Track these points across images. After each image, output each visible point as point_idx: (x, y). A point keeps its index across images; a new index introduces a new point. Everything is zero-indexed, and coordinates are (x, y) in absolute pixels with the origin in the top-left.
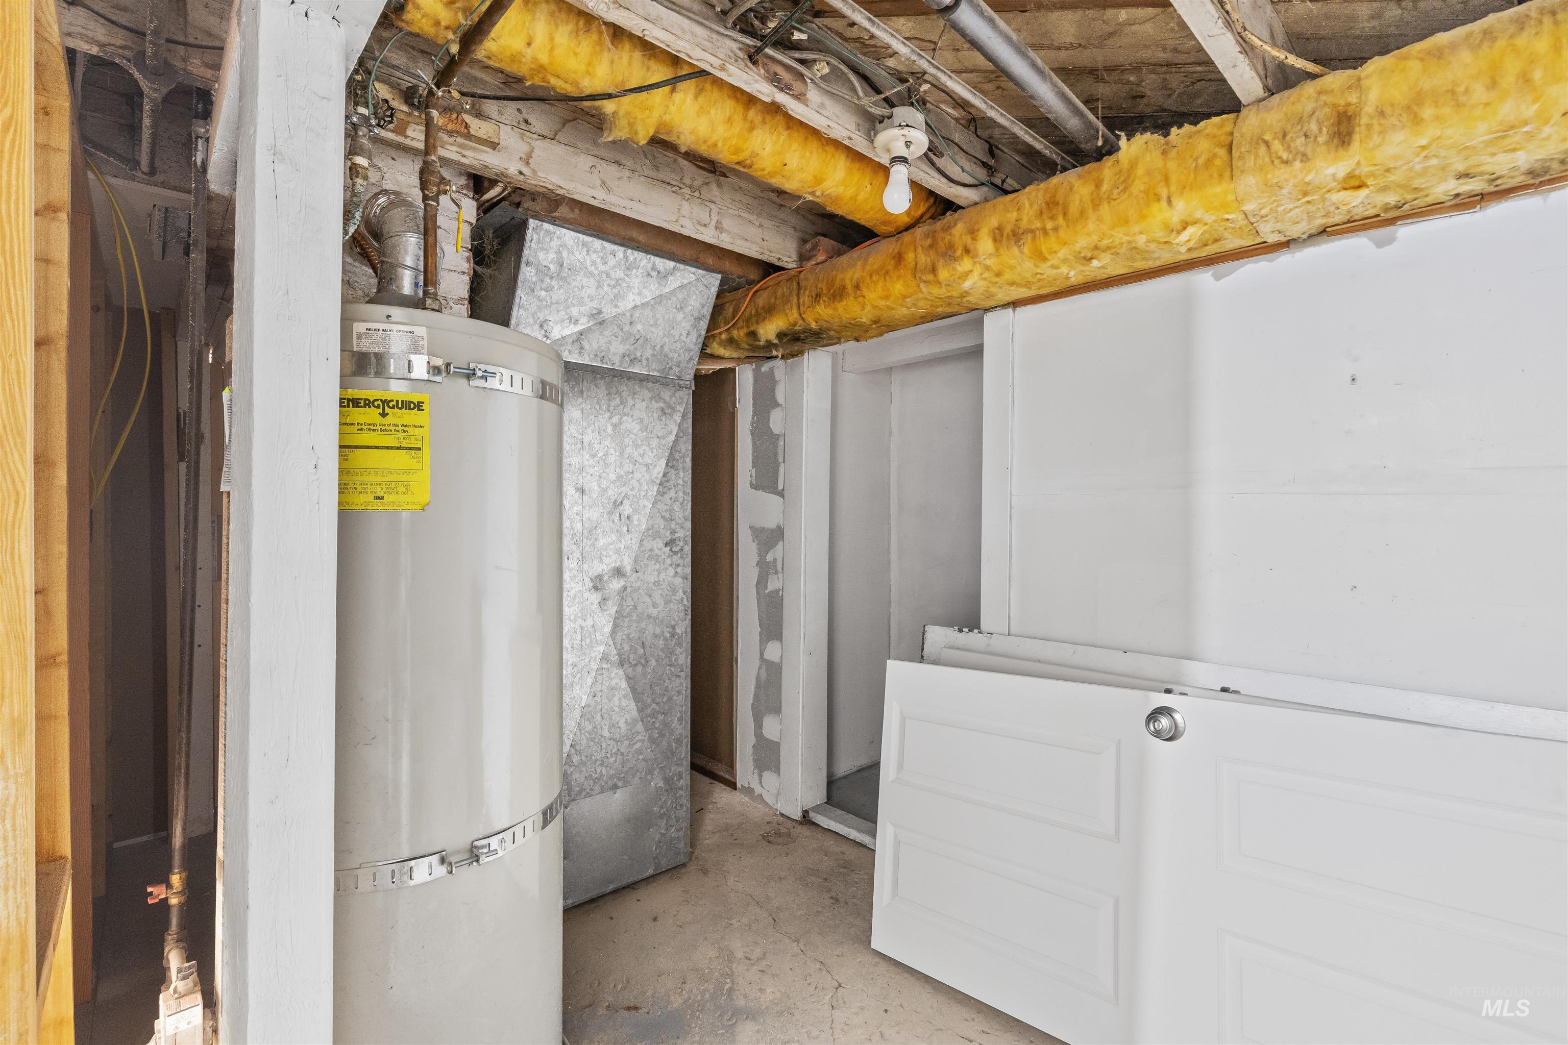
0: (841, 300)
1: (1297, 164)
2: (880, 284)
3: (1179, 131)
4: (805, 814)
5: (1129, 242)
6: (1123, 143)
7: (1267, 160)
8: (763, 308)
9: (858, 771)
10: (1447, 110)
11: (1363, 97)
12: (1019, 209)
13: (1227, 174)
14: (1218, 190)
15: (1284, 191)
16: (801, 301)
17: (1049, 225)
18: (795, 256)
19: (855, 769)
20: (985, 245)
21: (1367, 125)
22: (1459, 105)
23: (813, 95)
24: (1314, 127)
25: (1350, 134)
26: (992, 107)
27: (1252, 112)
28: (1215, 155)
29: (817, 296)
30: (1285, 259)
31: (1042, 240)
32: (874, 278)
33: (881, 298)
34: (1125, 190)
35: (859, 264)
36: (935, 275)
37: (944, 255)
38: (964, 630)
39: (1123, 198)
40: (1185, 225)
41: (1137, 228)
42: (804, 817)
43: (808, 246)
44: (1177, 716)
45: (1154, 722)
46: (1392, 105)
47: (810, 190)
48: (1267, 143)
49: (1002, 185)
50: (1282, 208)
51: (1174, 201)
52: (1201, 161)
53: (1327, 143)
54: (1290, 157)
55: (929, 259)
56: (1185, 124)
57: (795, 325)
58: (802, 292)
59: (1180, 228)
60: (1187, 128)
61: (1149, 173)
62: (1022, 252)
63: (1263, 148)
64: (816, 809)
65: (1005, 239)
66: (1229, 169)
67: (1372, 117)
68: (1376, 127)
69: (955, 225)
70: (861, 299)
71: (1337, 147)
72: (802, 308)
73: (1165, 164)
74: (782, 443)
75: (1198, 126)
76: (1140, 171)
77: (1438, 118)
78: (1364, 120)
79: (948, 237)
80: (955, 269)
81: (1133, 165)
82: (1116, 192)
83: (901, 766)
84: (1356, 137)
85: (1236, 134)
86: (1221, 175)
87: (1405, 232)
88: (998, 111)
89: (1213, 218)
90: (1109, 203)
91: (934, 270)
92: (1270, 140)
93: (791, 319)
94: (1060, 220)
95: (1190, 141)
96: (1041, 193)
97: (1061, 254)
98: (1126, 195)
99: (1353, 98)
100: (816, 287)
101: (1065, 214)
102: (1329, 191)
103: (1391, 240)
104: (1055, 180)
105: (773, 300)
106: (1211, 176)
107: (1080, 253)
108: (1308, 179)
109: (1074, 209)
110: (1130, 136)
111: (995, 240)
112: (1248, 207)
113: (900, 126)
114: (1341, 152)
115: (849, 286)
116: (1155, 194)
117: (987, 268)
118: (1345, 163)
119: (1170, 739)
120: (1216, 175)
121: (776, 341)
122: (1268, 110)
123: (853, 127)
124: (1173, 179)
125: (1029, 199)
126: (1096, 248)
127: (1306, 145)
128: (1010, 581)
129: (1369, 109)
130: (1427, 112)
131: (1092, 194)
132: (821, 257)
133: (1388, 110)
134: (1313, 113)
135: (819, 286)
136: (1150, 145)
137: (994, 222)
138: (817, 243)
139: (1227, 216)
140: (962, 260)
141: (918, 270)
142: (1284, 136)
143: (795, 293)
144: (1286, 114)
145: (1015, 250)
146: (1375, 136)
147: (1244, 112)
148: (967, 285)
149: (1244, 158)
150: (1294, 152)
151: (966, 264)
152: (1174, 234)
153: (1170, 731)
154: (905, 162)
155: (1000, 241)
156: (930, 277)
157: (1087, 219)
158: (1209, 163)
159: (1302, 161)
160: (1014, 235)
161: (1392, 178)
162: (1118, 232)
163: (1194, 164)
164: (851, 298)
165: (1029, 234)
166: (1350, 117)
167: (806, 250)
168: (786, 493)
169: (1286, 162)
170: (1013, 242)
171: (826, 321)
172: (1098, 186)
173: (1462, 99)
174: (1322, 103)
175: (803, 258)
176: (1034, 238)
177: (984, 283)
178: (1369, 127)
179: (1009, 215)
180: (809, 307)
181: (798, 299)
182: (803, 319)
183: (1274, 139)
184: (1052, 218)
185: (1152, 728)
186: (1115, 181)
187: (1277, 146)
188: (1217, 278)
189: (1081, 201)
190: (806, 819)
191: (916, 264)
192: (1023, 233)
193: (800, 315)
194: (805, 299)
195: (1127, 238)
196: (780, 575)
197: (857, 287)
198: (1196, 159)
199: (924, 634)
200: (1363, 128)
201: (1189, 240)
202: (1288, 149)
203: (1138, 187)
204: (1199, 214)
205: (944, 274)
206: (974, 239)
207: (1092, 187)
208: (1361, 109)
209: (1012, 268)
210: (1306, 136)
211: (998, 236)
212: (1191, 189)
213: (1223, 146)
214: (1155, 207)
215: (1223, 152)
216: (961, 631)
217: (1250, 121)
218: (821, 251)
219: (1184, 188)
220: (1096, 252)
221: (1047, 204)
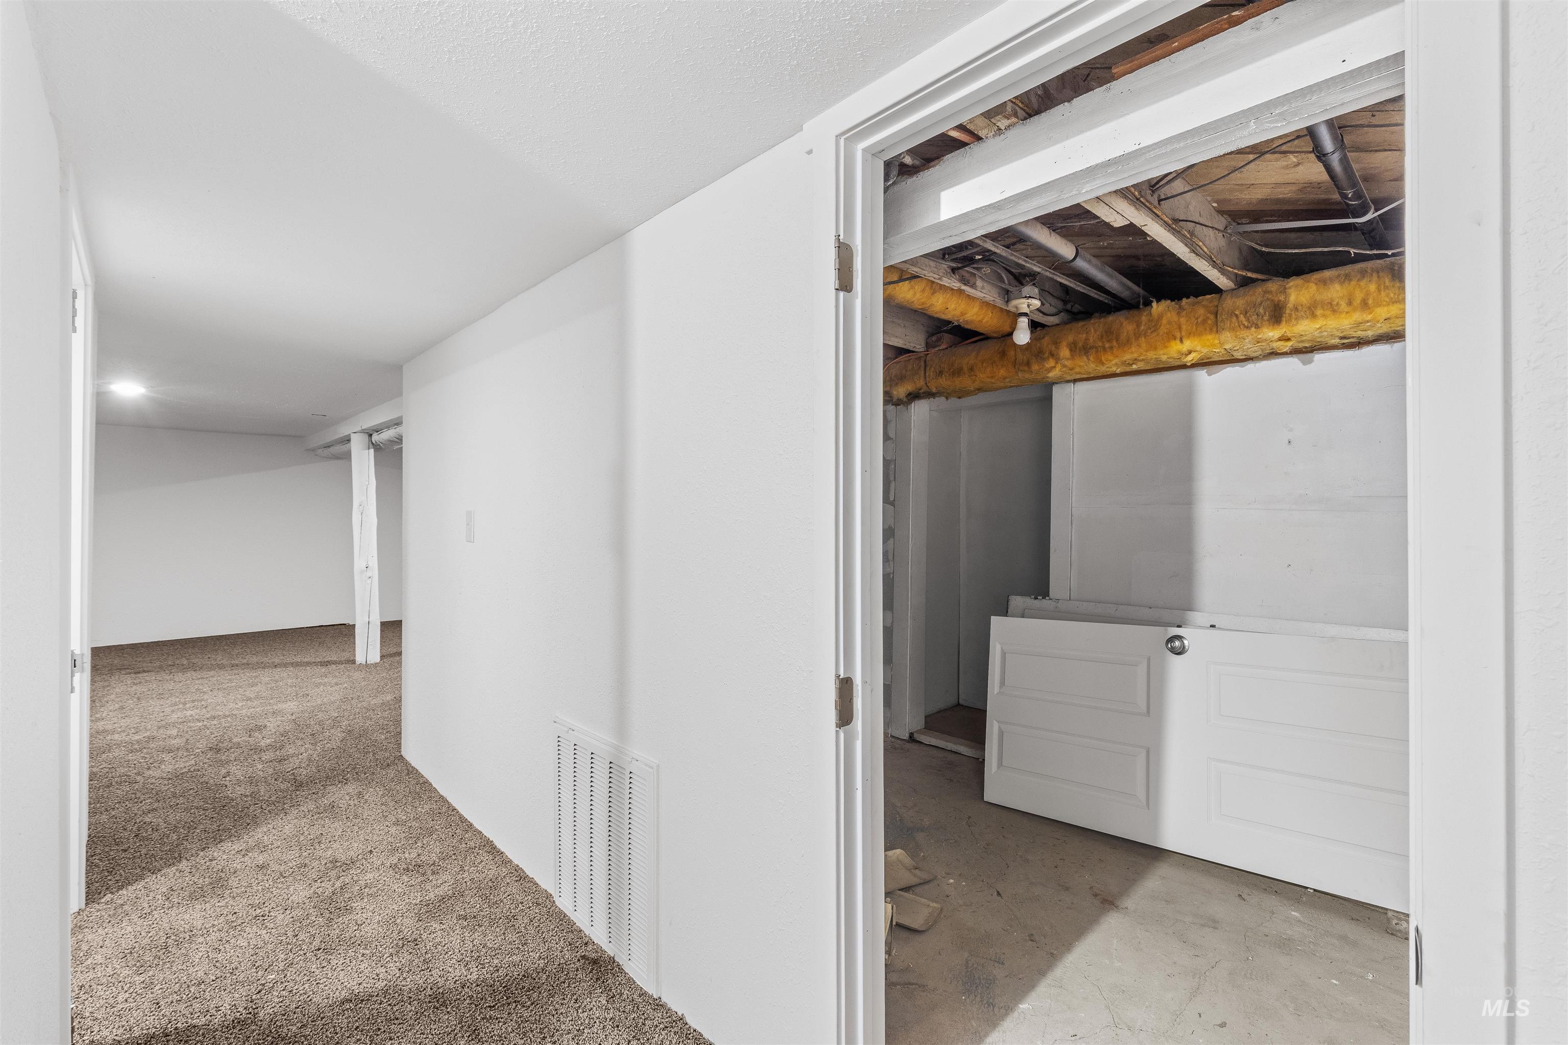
0: (959, 377)
1: (1253, 329)
2: (988, 370)
3: (1187, 301)
4: (911, 735)
5: (1156, 358)
6: (1154, 304)
7: (1237, 324)
8: (896, 376)
9: (938, 712)
10: (1328, 312)
11: (1287, 298)
12: (1087, 333)
13: (1215, 329)
14: (1210, 338)
15: (1247, 341)
16: (927, 374)
17: (1107, 345)
18: (923, 345)
19: (935, 711)
20: (1065, 352)
21: (1289, 314)
22: (1334, 311)
23: (979, 283)
24: (1261, 311)
25: (1281, 317)
26: (1079, 286)
27: (1229, 297)
28: (1208, 318)
29: (940, 372)
30: (1250, 366)
31: (1102, 353)
32: (984, 365)
33: (988, 377)
34: (1155, 331)
35: (974, 354)
36: (1029, 368)
37: (1037, 356)
38: (1039, 597)
39: (1153, 335)
40: (1190, 352)
41: (1161, 352)
42: (910, 737)
43: (934, 338)
44: (1186, 642)
45: (1171, 643)
46: (1302, 305)
47: (957, 319)
48: (1237, 316)
49: (1072, 309)
50: (1246, 347)
51: (1184, 341)
52: (1199, 320)
53: (1268, 320)
54: (1249, 325)
55: (1025, 357)
56: (1191, 297)
57: (920, 389)
58: (928, 369)
59: (1187, 353)
60: (1192, 299)
61: (1169, 323)
62: (1089, 360)
63: (1234, 319)
64: (919, 731)
65: (1078, 350)
66: (1216, 327)
67: (1292, 310)
68: (1294, 315)
69: (1044, 338)
70: (974, 377)
71: (1274, 322)
72: (928, 379)
73: (1179, 319)
74: (893, 466)
75: (1198, 298)
76: (1164, 321)
77: (1324, 316)
78: (1288, 311)
79: (1038, 345)
80: (1044, 365)
81: (1160, 317)
82: (1149, 331)
83: (1002, 683)
84: (1284, 319)
85: (1220, 308)
86: (1211, 329)
87: (1318, 357)
88: (1081, 286)
89: (1206, 350)
90: (1145, 337)
91: (1028, 364)
92: (1239, 314)
93: (918, 386)
94: (1115, 344)
95: (1194, 307)
96: (1101, 326)
97: (1114, 362)
98: (1156, 334)
99: (1282, 298)
100: (940, 366)
101: (1117, 340)
102: (1271, 341)
103: (1310, 362)
104: (1111, 318)
105: (904, 371)
106: (1206, 329)
107: (1125, 361)
108: (1259, 337)
109: (1123, 336)
110: (1158, 301)
111: (1071, 350)
112: (1227, 347)
113: (1026, 297)
114: (1276, 326)
115: (965, 369)
116: (1173, 336)
117: (1065, 366)
118: (1278, 332)
119: (1179, 654)
120: (1208, 329)
121: (905, 400)
122: (1238, 297)
123: (996, 296)
124: (1184, 327)
125: (1094, 327)
126: (1136, 359)
127: (1258, 320)
128: (1071, 564)
129: (1290, 305)
130: (1319, 312)
131: (1135, 330)
132: (943, 346)
133: (1300, 308)
134: (1262, 303)
135: (942, 365)
136: (1171, 308)
137: (1071, 338)
138: (941, 337)
139: (1215, 350)
140: (1048, 360)
141: (1017, 363)
142: (1246, 313)
143: (922, 369)
144: (1247, 301)
145: (1085, 358)
146: (1293, 320)
147: (1224, 295)
148: (1051, 375)
149: (1224, 322)
150: (1251, 322)
151: (1051, 363)
152: (1184, 356)
153: (1180, 648)
154: (1027, 316)
155: (1075, 351)
156: (1026, 368)
157: (1131, 344)
158: (1204, 321)
159: (1255, 328)
160: (1084, 349)
161: (1304, 338)
162: (1150, 353)
163: (1196, 321)
164: (966, 376)
165: (1094, 349)
166: (1281, 308)
167: (933, 341)
168: (896, 503)
169: (1248, 327)
170: (1083, 353)
171: (943, 388)
172: (1138, 326)
173: (1336, 308)
174: (1266, 298)
175: (928, 346)
176: (1097, 352)
177: (1061, 373)
178: (1290, 315)
179: (1080, 336)
180: (933, 379)
181: (925, 373)
182: (928, 387)
183: (1241, 314)
184: (1109, 341)
185: (1169, 646)
186: (1149, 326)
187: (1242, 317)
188: (1209, 375)
189: (1127, 333)
190: (912, 739)
191: (1016, 359)
192: (1090, 348)
193: (926, 384)
194: (931, 373)
195: (1155, 356)
196: (891, 563)
197: (971, 369)
198: (1197, 319)
199: (1008, 602)
200: (1287, 315)
201: (1192, 360)
202: (1248, 320)
203: (1163, 330)
204: (1198, 348)
205: (1035, 367)
206: (1057, 348)
207: (1135, 326)
208: (1286, 305)
209: (1080, 366)
210: (1258, 315)
211: (1073, 348)
212: (1194, 336)
213: (1212, 314)
214: (1173, 343)
215: (1212, 317)
216: (1036, 598)
217: (1228, 302)
218: (944, 343)
219: (1190, 334)
220: (1135, 362)
221: (1106, 332)
